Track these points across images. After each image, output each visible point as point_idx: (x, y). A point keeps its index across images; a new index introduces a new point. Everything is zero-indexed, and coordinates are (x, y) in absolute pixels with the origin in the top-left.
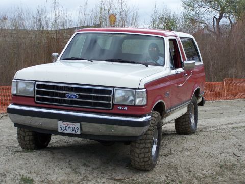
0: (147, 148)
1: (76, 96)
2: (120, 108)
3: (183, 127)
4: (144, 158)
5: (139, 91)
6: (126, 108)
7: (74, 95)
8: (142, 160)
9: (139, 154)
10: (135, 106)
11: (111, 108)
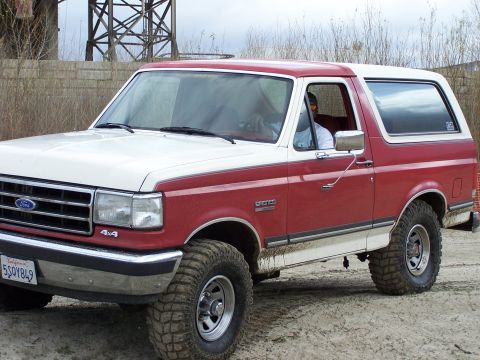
0: (175, 322)
1: (31, 205)
2: (105, 232)
3: (385, 277)
4: (172, 343)
5: (141, 197)
6: (115, 234)
7: (28, 203)
8: (170, 348)
9: (161, 335)
10: (132, 229)
11: (90, 233)
